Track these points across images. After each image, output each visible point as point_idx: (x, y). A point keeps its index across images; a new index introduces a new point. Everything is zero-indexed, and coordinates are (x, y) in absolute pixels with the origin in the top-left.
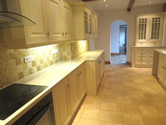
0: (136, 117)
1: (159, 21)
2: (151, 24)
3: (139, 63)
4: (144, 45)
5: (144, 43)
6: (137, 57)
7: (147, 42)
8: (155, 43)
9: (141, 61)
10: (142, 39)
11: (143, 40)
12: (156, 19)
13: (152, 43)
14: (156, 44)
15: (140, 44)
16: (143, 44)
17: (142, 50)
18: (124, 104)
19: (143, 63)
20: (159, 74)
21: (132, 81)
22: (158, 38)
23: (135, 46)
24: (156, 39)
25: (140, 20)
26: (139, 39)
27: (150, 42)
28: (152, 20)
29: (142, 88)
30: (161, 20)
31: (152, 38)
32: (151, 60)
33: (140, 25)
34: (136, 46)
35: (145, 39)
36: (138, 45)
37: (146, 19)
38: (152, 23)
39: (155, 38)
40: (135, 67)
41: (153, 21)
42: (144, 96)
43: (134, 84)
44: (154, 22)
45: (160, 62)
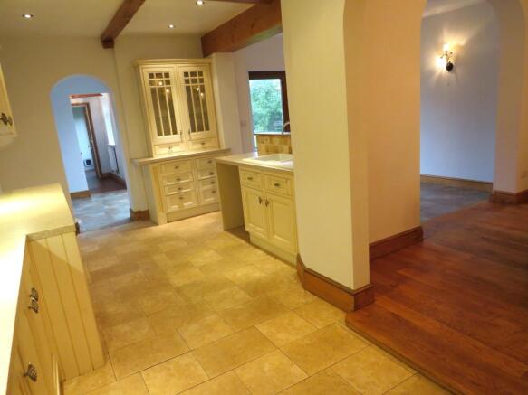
0: (270, 363)
1: (202, 81)
2: (184, 90)
3: (175, 207)
4: (178, 151)
5: (177, 144)
6: (166, 189)
7: (182, 141)
8: (203, 144)
9: (181, 198)
10: (167, 133)
11: (172, 138)
12: (193, 74)
13: (197, 143)
14: (207, 145)
15: (166, 150)
16: (174, 149)
17: (177, 167)
18: (213, 342)
19: (186, 205)
20: (250, 222)
21: (188, 265)
22: (208, 129)
23: (152, 156)
24: (196, 133)
25: (151, 76)
26: (160, 134)
27: (190, 140)
28: (182, 78)
29: (229, 275)
30: (205, 77)
31: (193, 130)
32: (204, 191)
33: (153, 91)
34: (156, 157)
35: (175, 133)
36: (161, 153)
37: (167, 75)
38: (184, 85)
39: (201, 129)
40: (168, 222)
41: (187, 81)
42: (248, 296)
43: (197, 270)
44: (191, 84)
45: (243, 189)
